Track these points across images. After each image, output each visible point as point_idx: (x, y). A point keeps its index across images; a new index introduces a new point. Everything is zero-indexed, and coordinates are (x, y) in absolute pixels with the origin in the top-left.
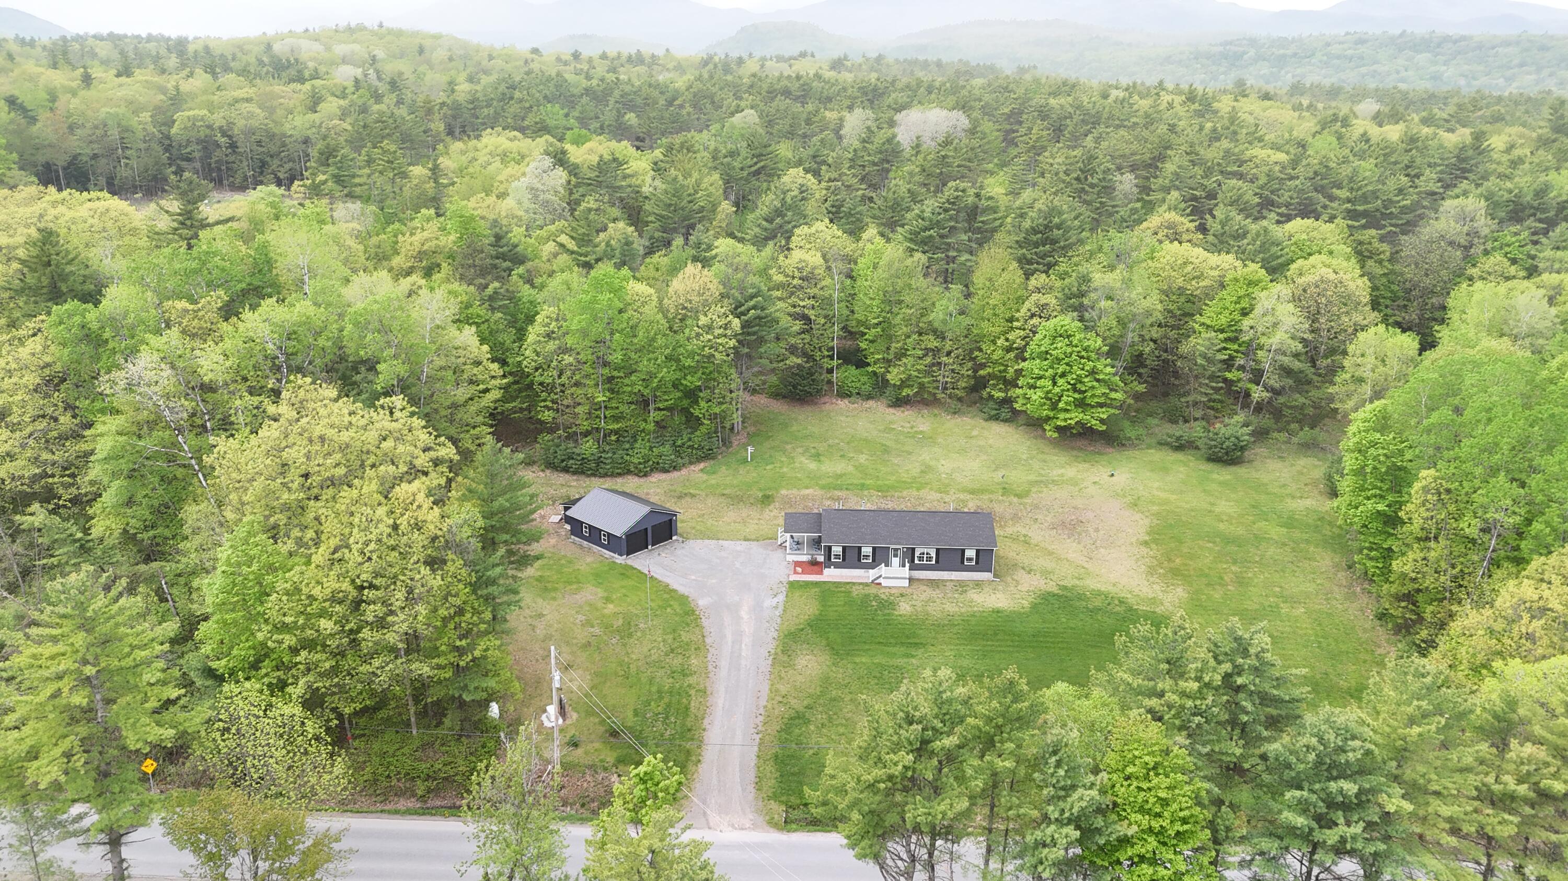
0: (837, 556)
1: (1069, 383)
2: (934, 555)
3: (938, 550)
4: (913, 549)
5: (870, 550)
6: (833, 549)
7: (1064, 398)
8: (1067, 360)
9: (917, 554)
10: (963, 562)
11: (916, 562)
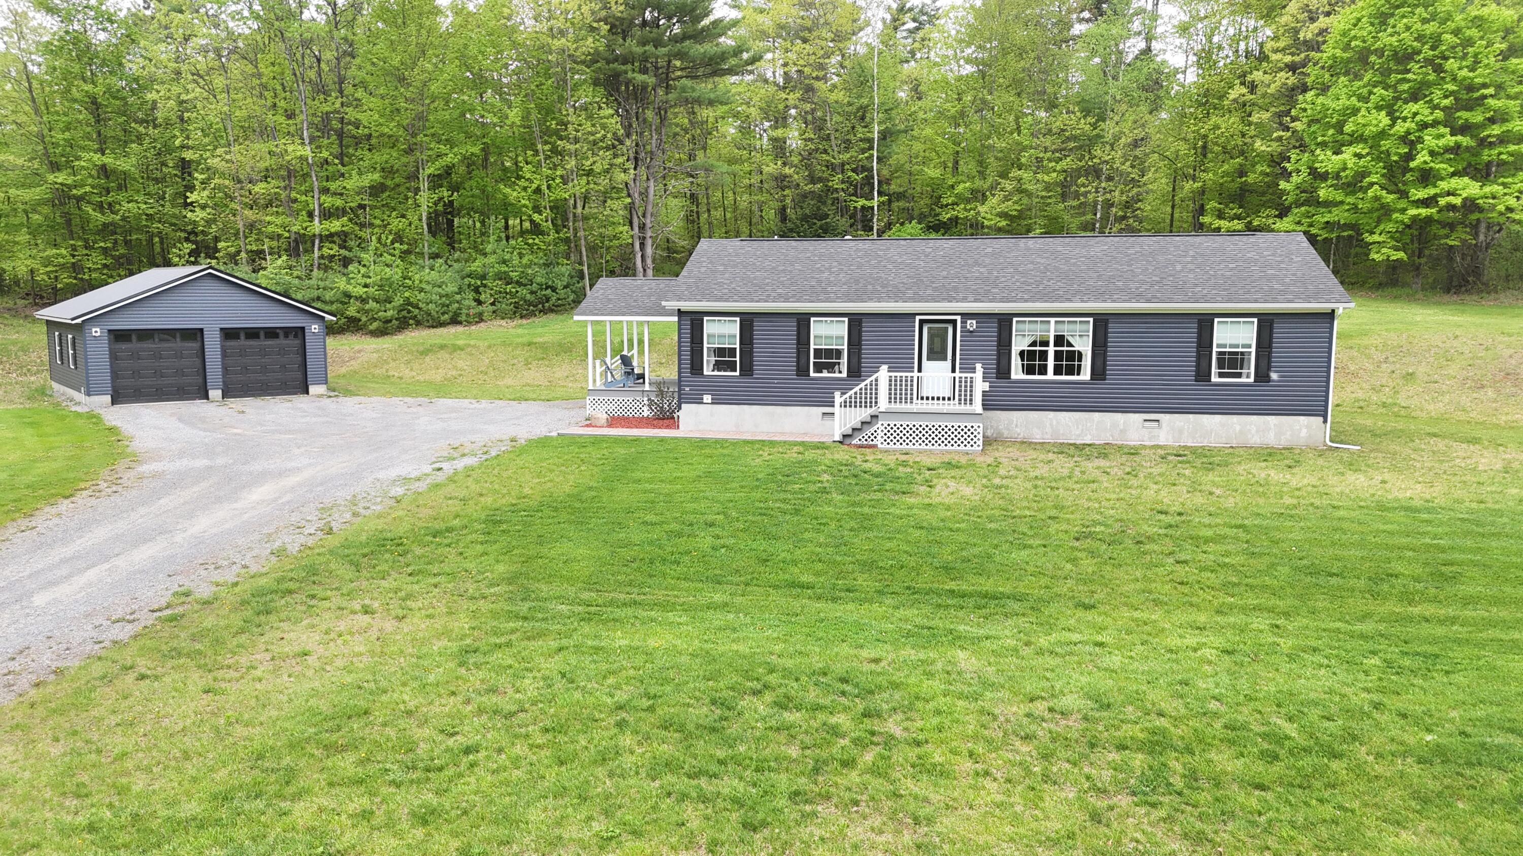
0: (724, 359)
1: (1436, 107)
2: (1084, 345)
3: (1102, 322)
4: (1004, 322)
5: (841, 329)
6: (710, 327)
7: (1429, 140)
8: (1427, 52)
9: (1019, 344)
10: (1203, 375)
11: (1017, 373)
